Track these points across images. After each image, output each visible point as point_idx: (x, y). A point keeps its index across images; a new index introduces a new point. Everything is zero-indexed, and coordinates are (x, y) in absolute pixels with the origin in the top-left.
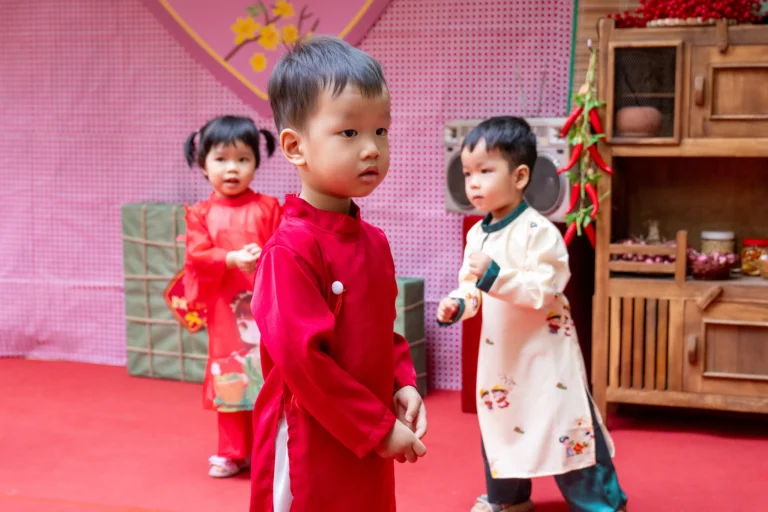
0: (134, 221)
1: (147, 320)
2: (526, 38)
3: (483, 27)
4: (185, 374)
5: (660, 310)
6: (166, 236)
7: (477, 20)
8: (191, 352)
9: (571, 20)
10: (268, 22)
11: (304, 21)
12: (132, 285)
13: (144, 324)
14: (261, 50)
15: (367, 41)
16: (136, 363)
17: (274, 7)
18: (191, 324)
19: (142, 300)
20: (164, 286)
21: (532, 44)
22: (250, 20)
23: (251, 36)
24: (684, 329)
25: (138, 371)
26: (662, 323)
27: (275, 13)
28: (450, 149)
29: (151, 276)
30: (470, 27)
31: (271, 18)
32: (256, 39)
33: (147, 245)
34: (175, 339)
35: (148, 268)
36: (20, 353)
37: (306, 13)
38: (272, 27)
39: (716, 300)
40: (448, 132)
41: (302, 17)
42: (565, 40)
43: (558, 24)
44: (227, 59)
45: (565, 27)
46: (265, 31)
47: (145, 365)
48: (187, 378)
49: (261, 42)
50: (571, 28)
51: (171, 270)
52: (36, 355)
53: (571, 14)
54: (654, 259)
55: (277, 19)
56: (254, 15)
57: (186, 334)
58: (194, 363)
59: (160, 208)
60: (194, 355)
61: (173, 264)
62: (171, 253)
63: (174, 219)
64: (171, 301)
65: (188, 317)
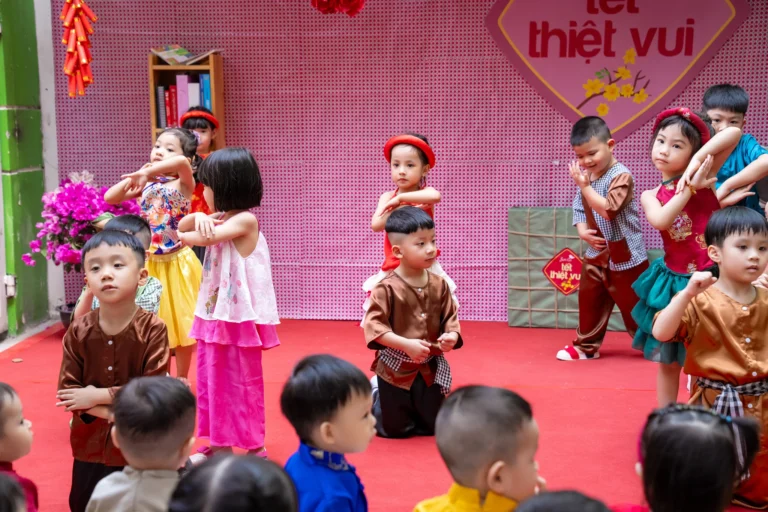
0: (519, 220)
1: (528, 288)
4: (559, 323)
6: (547, 230)
8: (564, 307)
10: (611, 83)
11: (638, 82)
12: (516, 264)
13: (526, 290)
14: (605, 101)
16: (516, 318)
17: (617, 72)
18: (565, 289)
19: (524, 274)
20: (543, 264)
22: (597, 81)
23: (598, 92)
25: (517, 324)
27: (617, 76)
29: (532, 257)
31: (613, 80)
32: (602, 93)
33: (530, 236)
34: (552, 300)
35: (530, 252)
37: (640, 76)
38: (614, 85)
41: (637, 79)
44: (578, 108)
46: (608, 88)
47: (525, 319)
48: (560, 326)
49: (605, 95)
51: (551, 253)
55: (618, 80)
56: (601, 78)
57: (561, 296)
58: (566, 315)
59: (542, 211)
60: (567, 310)
61: (552, 249)
62: (551, 241)
63: (554, 218)
64: (549, 274)
65: (563, 284)
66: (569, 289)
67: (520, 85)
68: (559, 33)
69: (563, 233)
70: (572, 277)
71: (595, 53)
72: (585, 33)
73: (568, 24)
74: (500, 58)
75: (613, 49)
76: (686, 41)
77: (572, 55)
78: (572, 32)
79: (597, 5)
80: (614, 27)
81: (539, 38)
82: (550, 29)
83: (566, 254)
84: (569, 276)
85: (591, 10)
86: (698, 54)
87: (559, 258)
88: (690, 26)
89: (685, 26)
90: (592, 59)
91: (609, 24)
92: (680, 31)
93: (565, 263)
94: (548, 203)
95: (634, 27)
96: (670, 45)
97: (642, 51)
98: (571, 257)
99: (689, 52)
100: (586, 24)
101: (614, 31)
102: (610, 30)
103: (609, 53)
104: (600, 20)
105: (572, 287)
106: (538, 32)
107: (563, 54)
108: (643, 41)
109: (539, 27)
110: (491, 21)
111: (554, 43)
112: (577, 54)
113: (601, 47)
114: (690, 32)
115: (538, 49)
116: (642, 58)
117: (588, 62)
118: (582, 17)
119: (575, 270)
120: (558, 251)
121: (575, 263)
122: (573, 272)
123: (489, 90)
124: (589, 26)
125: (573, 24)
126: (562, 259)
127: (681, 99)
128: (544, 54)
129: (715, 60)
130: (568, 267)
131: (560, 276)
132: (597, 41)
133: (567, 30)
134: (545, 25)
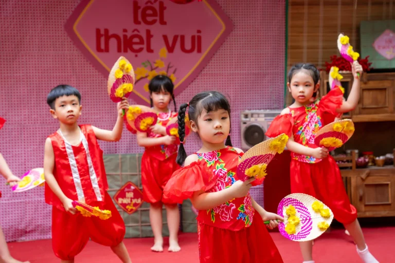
2: (267, 76)
3: (249, 72)
5: (347, 181)
6: (115, 170)
7: (247, 69)
9: (284, 69)
10: (152, 70)
11: (170, 69)
15: (199, 77)
17: (155, 63)
18: (129, 210)
20: (114, 193)
21: (269, 79)
22: (143, 69)
23: (144, 76)
24: (357, 188)
26: (348, 186)
27: (155, 65)
28: (245, 123)
30: (244, 72)
31: (154, 67)
32: (146, 77)
36: (14, 239)
37: (170, 66)
38: (154, 71)
39: (368, 175)
40: (242, 116)
41: (168, 67)
42: (282, 76)
43: (279, 71)
45: (282, 71)
46: (150, 73)
50: (284, 71)
51: (118, 186)
52: (23, 239)
53: (284, 66)
54: (339, 162)
55: (156, 68)
56: (145, 66)
57: (126, 215)
58: (131, 228)
59: (111, 157)
60: (130, 225)
61: (119, 183)
62: (119, 178)
63: (119, 161)
64: (117, 200)
65: (127, 207)
66: (132, 210)
67: (92, 71)
68: (116, 36)
69: (126, 171)
70: (134, 201)
71: (141, 50)
72: (133, 36)
73: (122, 31)
74: (76, 52)
75: (152, 48)
76: (197, 44)
77: (125, 51)
78: (125, 36)
79: (140, 19)
80: (152, 33)
81: (103, 39)
82: (111, 33)
83: (129, 186)
84: (131, 201)
85: (136, 22)
86: (205, 53)
87: (124, 189)
88: (199, 34)
89: (196, 34)
90: (139, 54)
91: (148, 32)
92: (193, 37)
93: (128, 192)
94: (114, 151)
95: (165, 34)
96: (188, 46)
97: (170, 50)
98: (132, 188)
99: (199, 51)
100: (133, 31)
101: (152, 36)
102: (149, 36)
103: (150, 50)
104: (142, 29)
105: (134, 208)
106: (102, 35)
107: (119, 50)
108: (170, 43)
109: (102, 32)
110: (69, 27)
111: (113, 43)
112: (129, 50)
113: (145, 46)
114: (199, 38)
115: (103, 47)
116: (171, 54)
117: (136, 56)
118: (131, 27)
119: (136, 197)
120: (123, 183)
121: (134, 191)
122: (134, 198)
123: (69, 74)
124: (136, 33)
125: (125, 31)
126: (126, 190)
127: (196, 80)
128: (107, 50)
129: (215, 56)
130: (131, 195)
131: (125, 201)
132: (142, 42)
133: (121, 35)
134: (106, 31)
